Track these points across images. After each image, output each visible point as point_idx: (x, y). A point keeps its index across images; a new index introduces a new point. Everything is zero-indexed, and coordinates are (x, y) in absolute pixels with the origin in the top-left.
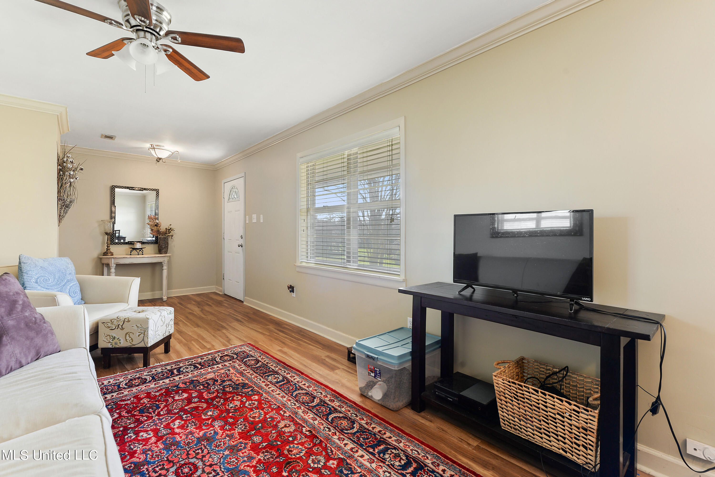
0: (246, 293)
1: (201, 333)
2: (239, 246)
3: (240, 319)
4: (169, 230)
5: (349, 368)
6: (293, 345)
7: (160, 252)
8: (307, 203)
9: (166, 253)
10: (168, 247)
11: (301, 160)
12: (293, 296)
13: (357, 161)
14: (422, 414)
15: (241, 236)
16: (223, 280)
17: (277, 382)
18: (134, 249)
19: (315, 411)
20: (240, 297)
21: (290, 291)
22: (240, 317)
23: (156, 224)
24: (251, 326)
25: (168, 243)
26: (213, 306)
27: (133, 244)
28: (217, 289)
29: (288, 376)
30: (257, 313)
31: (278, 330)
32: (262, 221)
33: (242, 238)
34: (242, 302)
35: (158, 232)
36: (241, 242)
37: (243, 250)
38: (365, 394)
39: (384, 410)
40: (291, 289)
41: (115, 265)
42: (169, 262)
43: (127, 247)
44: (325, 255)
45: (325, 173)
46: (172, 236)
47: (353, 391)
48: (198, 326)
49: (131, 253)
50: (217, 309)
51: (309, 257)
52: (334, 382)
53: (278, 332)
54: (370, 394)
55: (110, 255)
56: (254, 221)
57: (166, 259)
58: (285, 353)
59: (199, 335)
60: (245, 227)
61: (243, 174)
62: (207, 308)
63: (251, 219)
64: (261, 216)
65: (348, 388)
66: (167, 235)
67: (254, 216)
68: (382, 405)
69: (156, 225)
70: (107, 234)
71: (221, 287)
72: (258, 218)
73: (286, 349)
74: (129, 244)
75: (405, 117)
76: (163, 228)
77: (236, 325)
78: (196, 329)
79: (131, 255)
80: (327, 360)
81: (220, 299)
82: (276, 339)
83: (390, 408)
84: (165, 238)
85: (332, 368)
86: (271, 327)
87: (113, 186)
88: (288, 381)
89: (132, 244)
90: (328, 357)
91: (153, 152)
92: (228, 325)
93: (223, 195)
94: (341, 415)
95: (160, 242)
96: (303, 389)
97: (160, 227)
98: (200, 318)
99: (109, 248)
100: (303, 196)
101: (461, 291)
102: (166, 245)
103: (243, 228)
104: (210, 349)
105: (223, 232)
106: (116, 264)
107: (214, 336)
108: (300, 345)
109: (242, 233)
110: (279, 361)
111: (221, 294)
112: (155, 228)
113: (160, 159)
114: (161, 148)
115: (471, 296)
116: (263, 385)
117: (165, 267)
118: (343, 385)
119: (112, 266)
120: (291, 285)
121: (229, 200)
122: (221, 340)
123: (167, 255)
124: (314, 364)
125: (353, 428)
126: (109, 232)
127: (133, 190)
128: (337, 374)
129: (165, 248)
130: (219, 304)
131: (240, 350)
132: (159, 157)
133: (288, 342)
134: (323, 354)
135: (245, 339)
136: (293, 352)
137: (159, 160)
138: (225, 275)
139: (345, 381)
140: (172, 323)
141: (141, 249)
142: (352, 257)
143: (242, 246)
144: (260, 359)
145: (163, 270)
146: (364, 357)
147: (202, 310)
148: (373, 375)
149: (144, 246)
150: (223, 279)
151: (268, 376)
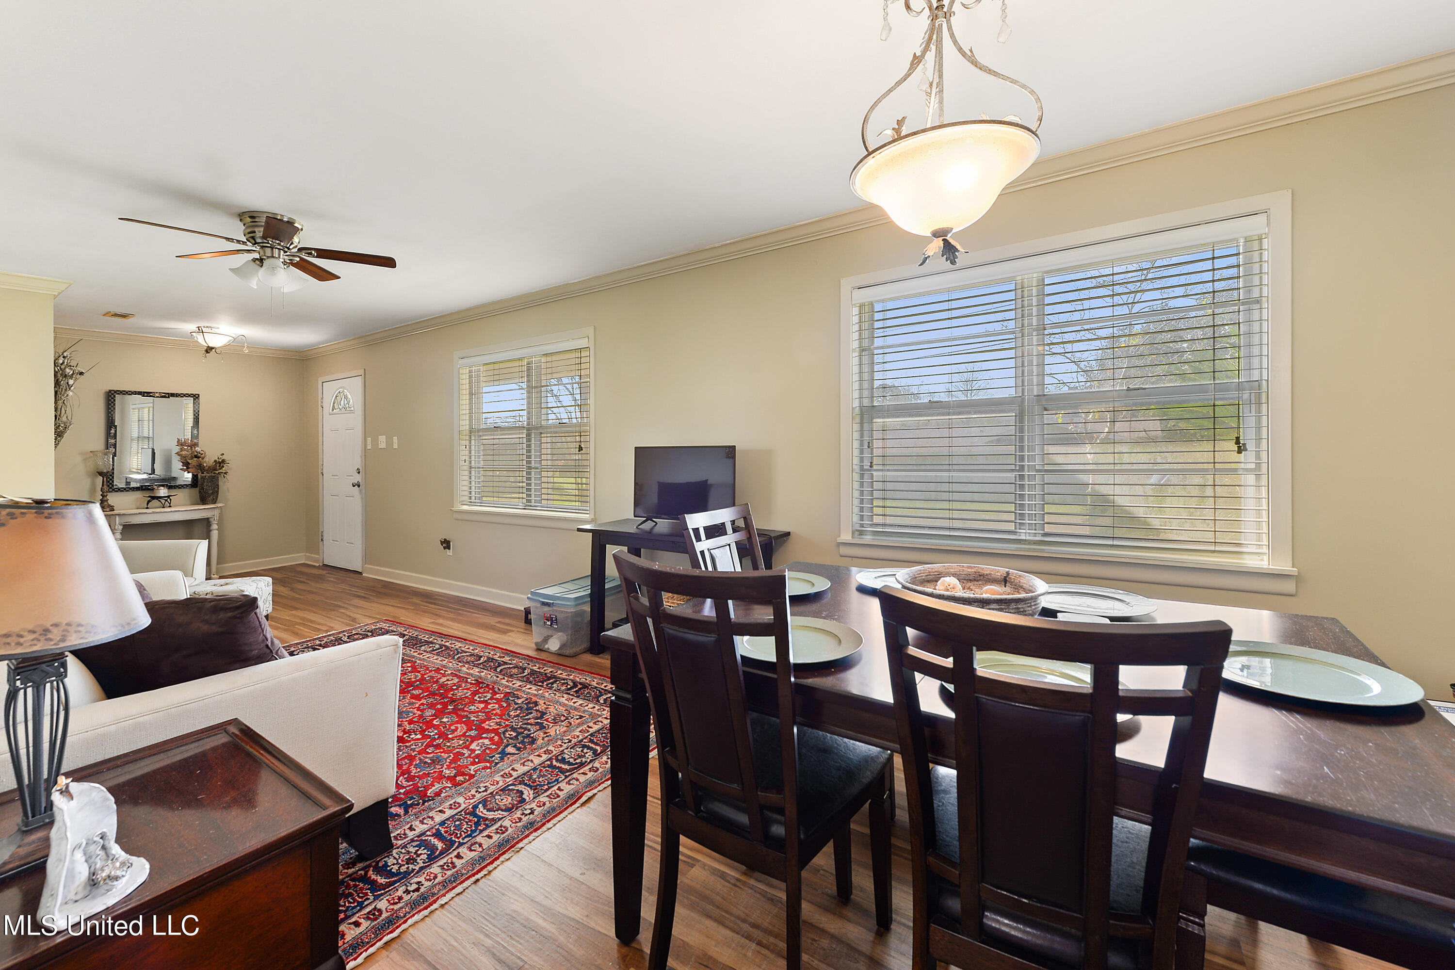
0: (367, 558)
1: (305, 616)
2: (354, 486)
3: (363, 595)
4: (221, 463)
5: (526, 629)
6: (451, 615)
7: (203, 500)
8: (470, 406)
9: (214, 502)
10: (217, 492)
11: (461, 362)
12: (448, 554)
13: (541, 366)
14: (601, 655)
15: (358, 469)
16: (321, 543)
17: (433, 650)
18: (153, 498)
19: (481, 666)
20: (357, 566)
21: (445, 548)
22: (362, 593)
23: (196, 454)
24: (382, 601)
25: (218, 485)
26: (308, 581)
27: (153, 490)
28: (307, 558)
29: (447, 644)
30: (388, 585)
31: (426, 602)
32: (395, 446)
33: (359, 473)
34: (361, 573)
35: (200, 467)
36: (357, 478)
37: (360, 491)
38: (541, 648)
39: (561, 657)
40: (446, 544)
41: (121, 527)
42: (221, 515)
43: (138, 495)
44: (496, 494)
45: (496, 372)
46: (225, 473)
47: (528, 648)
48: (296, 609)
49: (148, 504)
50: (318, 586)
51: (473, 498)
52: (505, 643)
53: (427, 604)
54: (546, 646)
55: (108, 509)
56: (383, 445)
57: (216, 513)
58: (441, 625)
59: (303, 619)
60: (365, 456)
61: (361, 372)
62: (300, 586)
63: (375, 442)
64: (395, 439)
65: (521, 646)
66: (217, 472)
67: (382, 439)
68: (559, 654)
69: (196, 457)
70: (101, 474)
71: (318, 554)
72: (389, 442)
73: (441, 621)
74: (143, 490)
75: (595, 329)
76: (209, 459)
77: (357, 601)
78: (294, 612)
79: (147, 508)
80: (498, 625)
81: (317, 573)
82: (426, 612)
83: (567, 654)
84: (213, 477)
85: (504, 632)
86: (416, 600)
87: (110, 391)
88: (447, 648)
89: (149, 489)
90: (499, 622)
91: (200, 338)
92: (345, 603)
93: (320, 402)
94: (511, 666)
95: (202, 484)
96: (466, 652)
97: (203, 458)
98: (293, 599)
99: (105, 499)
100: (464, 412)
101: (639, 525)
102: (214, 488)
103: (361, 457)
104: (327, 631)
105: (321, 463)
106: (124, 525)
107: (327, 617)
108: (460, 615)
109: (358, 463)
110: (433, 632)
111: (318, 565)
112: (193, 462)
113: (212, 348)
114: (214, 330)
115: (652, 529)
116: (415, 654)
117: (215, 527)
118: (516, 645)
119: (116, 528)
120: (445, 539)
121: (333, 410)
122: (341, 620)
123: (219, 505)
124: (481, 631)
125: (524, 673)
126: (105, 471)
127: (151, 396)
128: (510, 636)
129: (213, 493)
130: (319, 578)
131: (374, 627)
132: (210, 345)
133: (443, 613)
134: (492, 620)
135: (378, 617)
136: (451, 623)
137: (209, 350)
138: (324, 534)
139: (519, 641)
140: (270, 598)
141: (168, 497)
142: (533, 496)
143: (359, 486)
144: (405, 633)
145: (211, 531)
146: (539, 605)
147: (292, 589)
148: (549, 623)
149: (173, 492)
150: (322, 540)
151: (421, 646)
